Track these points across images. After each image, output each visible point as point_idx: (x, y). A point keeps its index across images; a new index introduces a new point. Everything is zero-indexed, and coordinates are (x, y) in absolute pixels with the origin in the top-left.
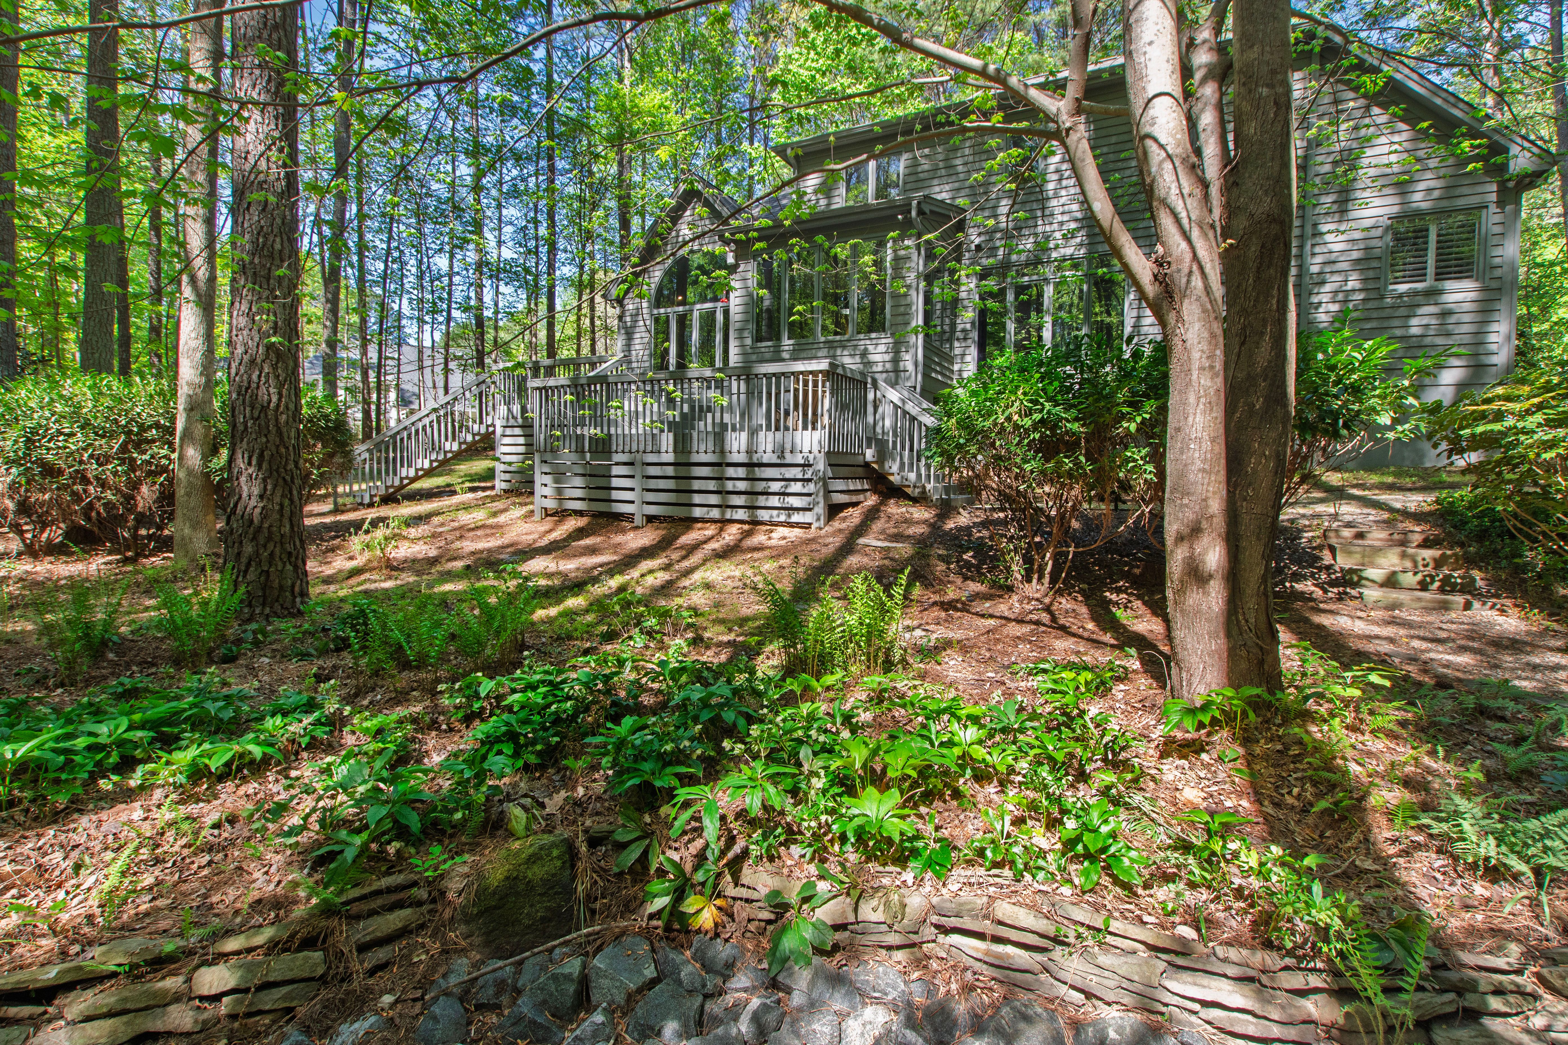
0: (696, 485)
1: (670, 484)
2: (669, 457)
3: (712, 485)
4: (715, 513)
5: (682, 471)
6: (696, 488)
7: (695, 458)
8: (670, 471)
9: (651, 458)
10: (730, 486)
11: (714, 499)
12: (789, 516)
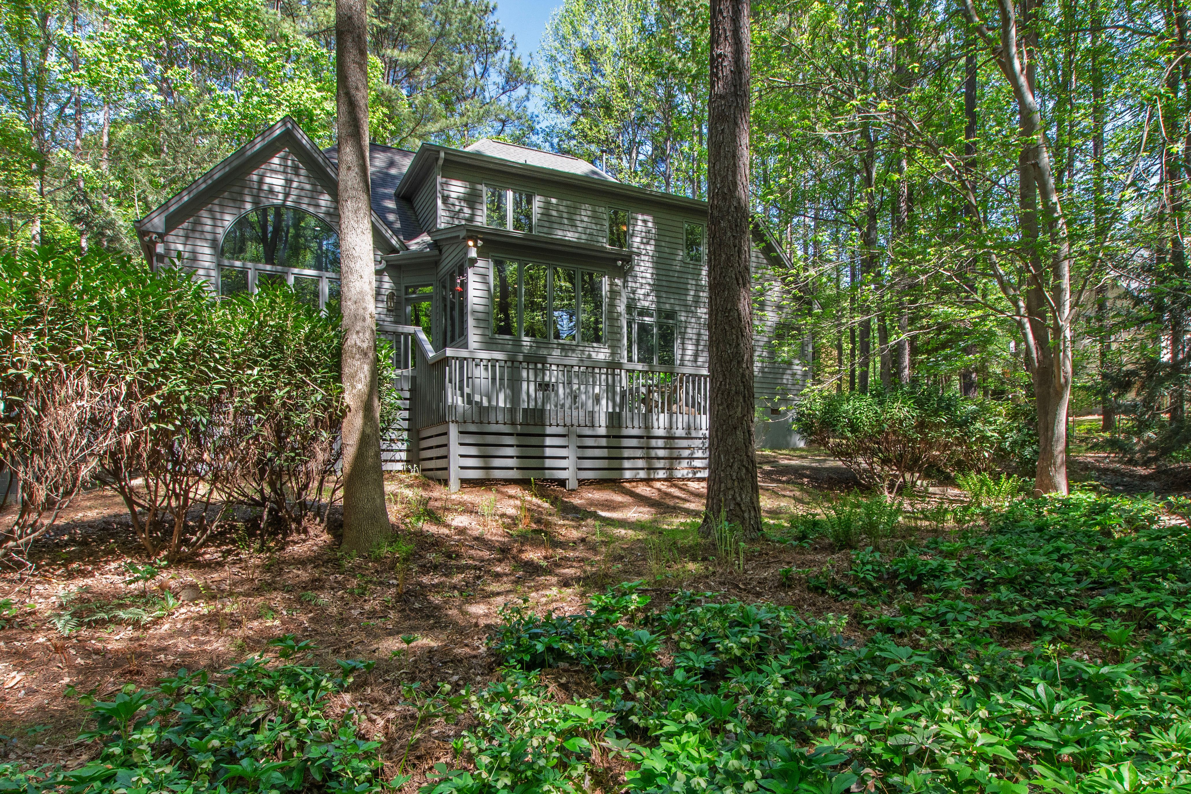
0: (626, 453)
1: (604, 453)
2: (602, 431)
3: (639, 453)
4: (642, 474)
5: (614, 442)
6: (626, 455)
7: (625, 432)
8: (603, 442)
9: (587, 431)
10: (653, 453)
11: (640, 463)
12: (695, 473)
